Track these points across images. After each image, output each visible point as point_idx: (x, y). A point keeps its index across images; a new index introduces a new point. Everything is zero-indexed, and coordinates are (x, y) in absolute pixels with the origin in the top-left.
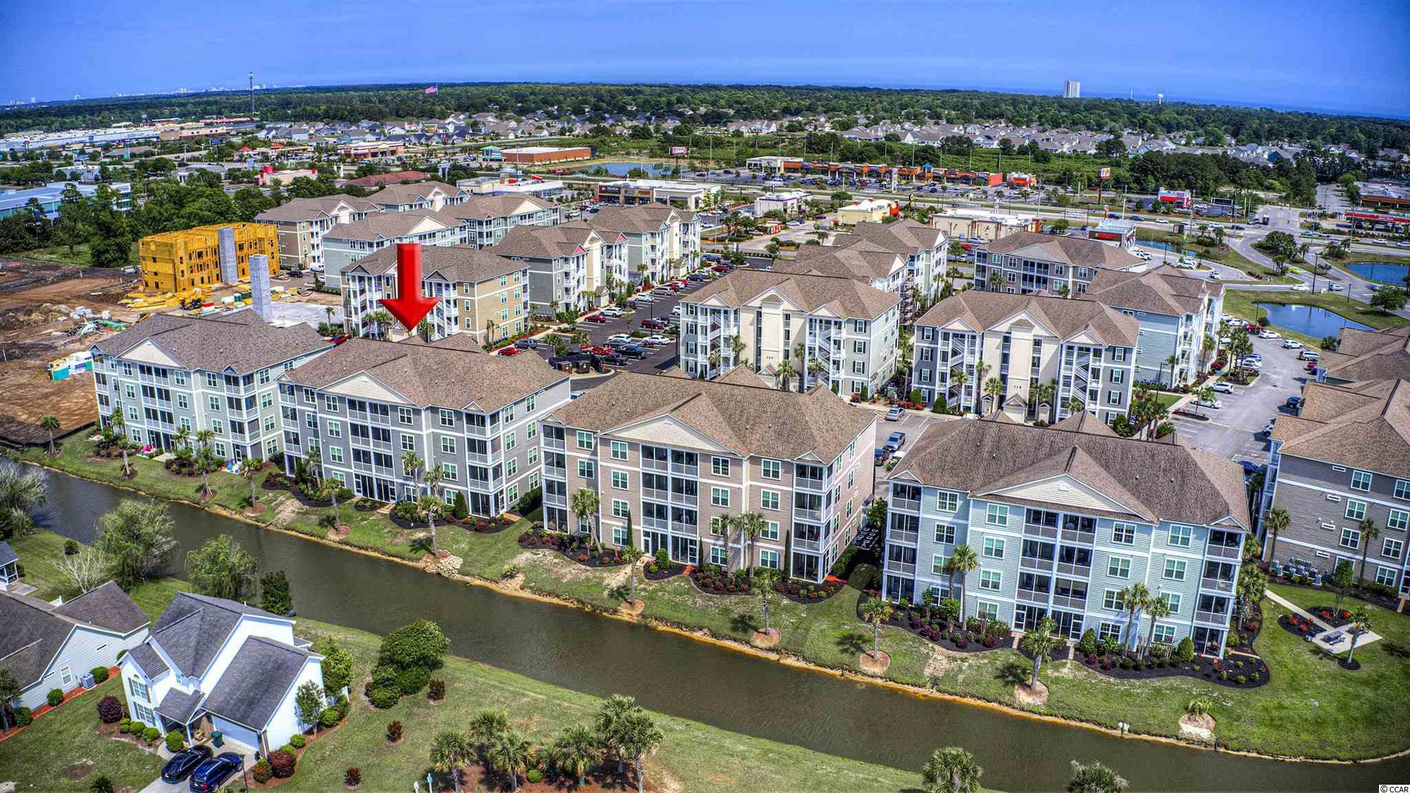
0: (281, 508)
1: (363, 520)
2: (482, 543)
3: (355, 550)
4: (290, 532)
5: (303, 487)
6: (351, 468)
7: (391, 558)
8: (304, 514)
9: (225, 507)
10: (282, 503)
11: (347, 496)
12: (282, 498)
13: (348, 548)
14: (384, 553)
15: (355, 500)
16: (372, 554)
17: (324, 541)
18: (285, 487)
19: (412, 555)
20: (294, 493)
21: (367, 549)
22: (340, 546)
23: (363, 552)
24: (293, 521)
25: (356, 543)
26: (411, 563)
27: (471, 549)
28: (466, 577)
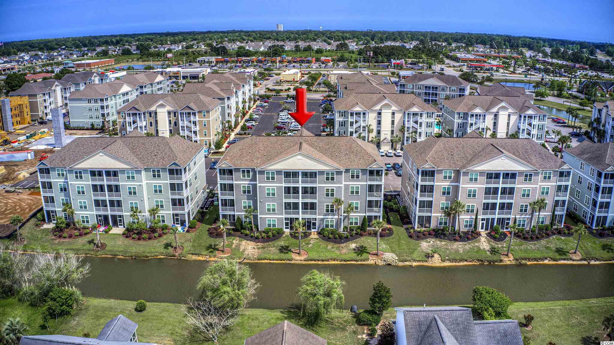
1: (307, 244)
4: (263, 261)
7: (348, 262)
8: (262, 248)
9: (198, 255)
13: (313, 262)
14: (342, 260)
16: (333, 262)
17: (293, 262)
19: (359, 258)
21: (328, 261)
22: (307, 262)
24: (260, 254)
25: (318, 259)
26: (364, 263)
28: (406, 263)
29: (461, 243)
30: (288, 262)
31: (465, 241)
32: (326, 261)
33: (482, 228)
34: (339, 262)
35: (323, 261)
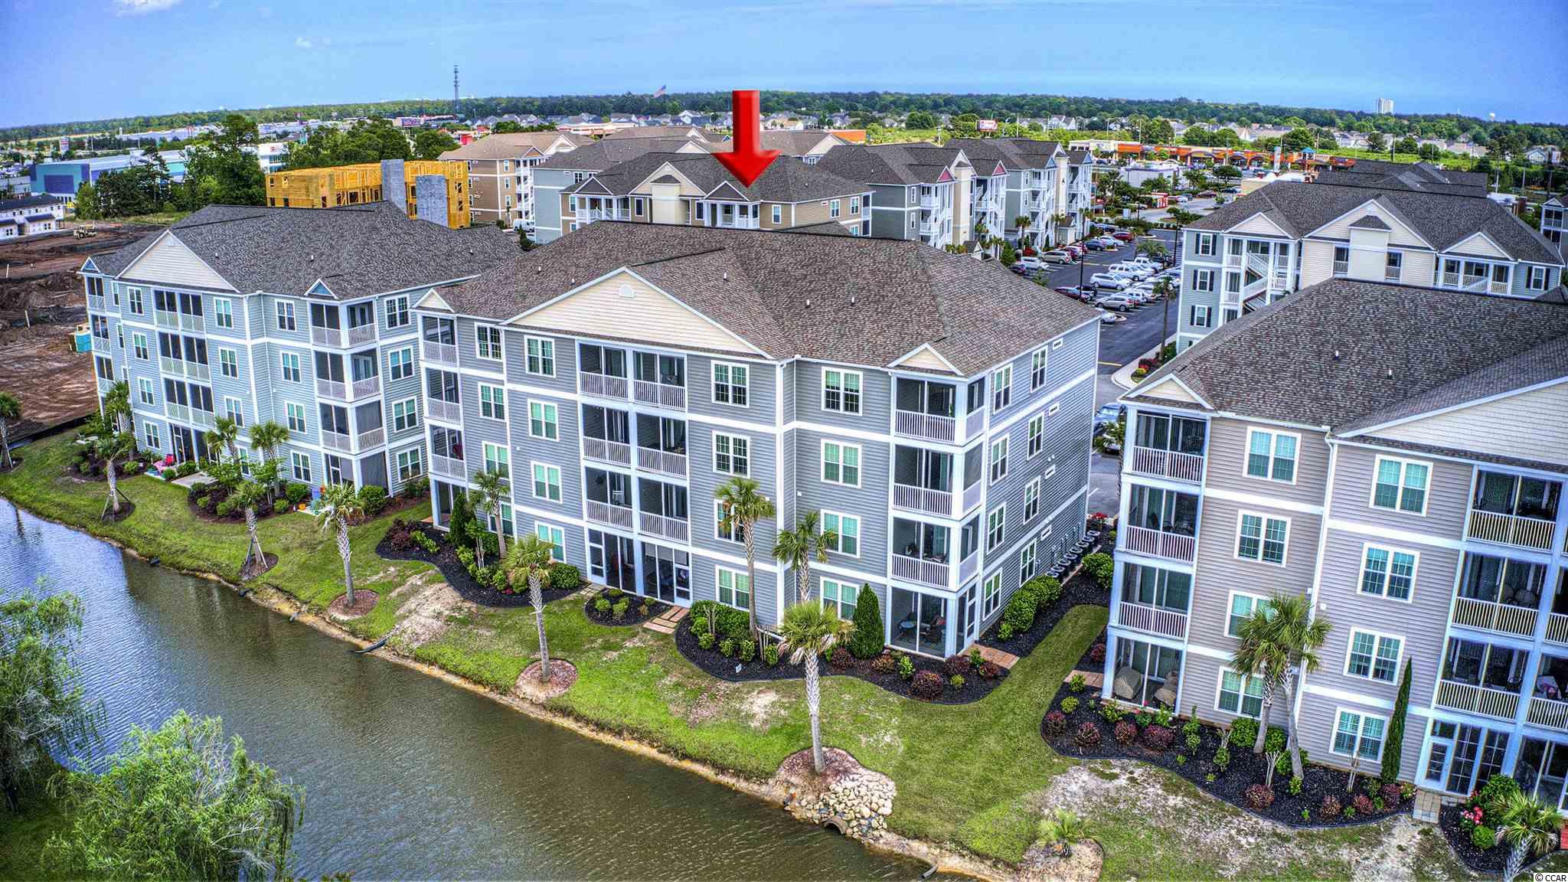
0: (412, 604)
1: (608, 647)
2: (940, 732)
3: (586, 732)
4: (425, 669)
5: (464, 555)
6: (581, 517)
7: (687, 764)
8: (463, 622)
9: (287, 594)
10: (415, 591)
11: (568, 582)
12: (416, 580)
13: (568, 723)
14: (667, 749)
15: (586, 593)
16: (632, 746)
17: (505, 700)
18: (425, 555)
20: (444, 569)
21: (619, 733)
22: (548, 717)
23: (607, 739)
24: (436, 639)
25: (590, 714)
26: (742, 785)
27: (912, 752)
28: (915, 844)
29: (1266, 825)
30: (493, 695)
31: (1294, 821)
32: (611, 730)
33: (1434, 775)
34: (653, 753)
35: (601, 726)
